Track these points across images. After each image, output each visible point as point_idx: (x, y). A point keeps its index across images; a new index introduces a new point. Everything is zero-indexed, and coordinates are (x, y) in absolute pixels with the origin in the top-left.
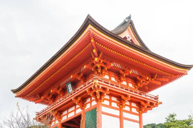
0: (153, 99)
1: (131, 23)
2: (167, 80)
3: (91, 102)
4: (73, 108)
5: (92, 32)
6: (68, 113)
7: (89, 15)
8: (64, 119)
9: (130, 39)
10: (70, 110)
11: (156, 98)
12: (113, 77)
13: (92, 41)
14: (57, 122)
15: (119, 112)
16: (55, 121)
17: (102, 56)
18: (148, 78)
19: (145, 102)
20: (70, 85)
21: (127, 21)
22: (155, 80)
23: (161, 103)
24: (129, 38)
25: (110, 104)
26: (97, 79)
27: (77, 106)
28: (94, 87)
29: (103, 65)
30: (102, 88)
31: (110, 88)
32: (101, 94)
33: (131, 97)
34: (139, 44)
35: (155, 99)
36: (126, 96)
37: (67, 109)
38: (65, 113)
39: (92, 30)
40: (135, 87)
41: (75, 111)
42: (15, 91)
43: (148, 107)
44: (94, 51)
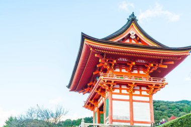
1: (134, 20)
6: (100, 101)
7: (82, 33)
8: (99, 105)
12: (123, 69)
13: (91, 49)
15: (128, 96)
19: (152, 85)
22: (162, 64)
23: (167, 84)
24: (133, 33)
25: (121, 91)
30: (107, 81)
31: (114, 80)
33: (136, 84)
36: (132, 83)
40: (146, 73)
41: (102, 99)
43: (155, 89)
44: (96, 55)
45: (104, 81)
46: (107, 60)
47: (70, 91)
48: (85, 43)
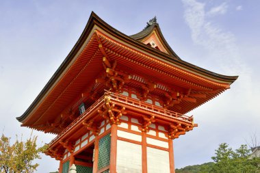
0: (187, 121)
1: (157, 27)
2: (205, 96)
3: (105, 126)
4: (86, 136)
5: (98, 33)
6: (81, 142)
7: (93, 13)
8: (77, 149)
9: (156, 46)
10: (83, 138)
11: (191, 119)
12: (134, 93)
13: (100, 46)
14: (69, 154)
15: (140, 137)
16: (67, 153)
17: (116, 67)
18: (178, 95)
19: (176, 124)
20: (83, 107)
21: (151, 24)
22: (189, 97)
23: (196, 126)
24: (153, 44)
25: (130, 127)
26: (109, 94)
27: (91, 133)
28: (105, 104)
29: (119, 79)
30: (116, 105)
31: (126, 106)
32: (116, 114)
33: (156, 117)
34: (166, 52)
35: (189, 120)
36: (149, 116)
37: (80, 137)
38: (78, 142)
39: (98, 31)
40: (164, 106)
41: (88, 138)
42: (20, 119)
43: (179, 131)
44: (104, 59)
45: (111, 104)
46: (116, 74)
47: (22, 126)
48: (94, 30)
